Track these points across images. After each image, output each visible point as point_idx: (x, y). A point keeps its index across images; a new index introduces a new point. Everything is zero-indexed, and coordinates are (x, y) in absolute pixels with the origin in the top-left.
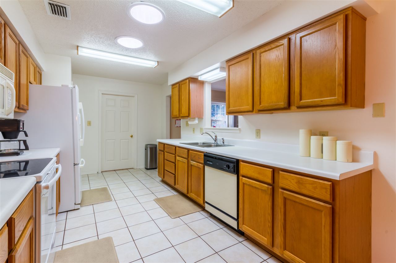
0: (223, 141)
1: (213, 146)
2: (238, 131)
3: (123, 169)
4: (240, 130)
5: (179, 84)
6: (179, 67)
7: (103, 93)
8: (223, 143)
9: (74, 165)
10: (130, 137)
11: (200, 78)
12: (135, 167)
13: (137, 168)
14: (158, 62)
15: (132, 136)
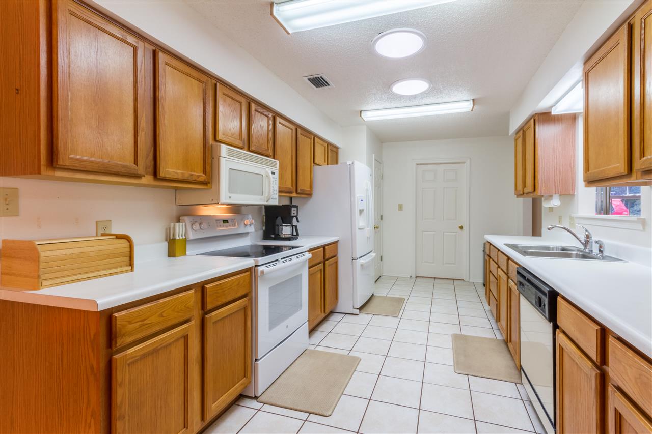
0: (601, 247)
1: (574, 256)
2: (640, 227)
3: (447, 279)
4: (644, 223)
5: (522, 130)
6: (519, 97)
7: (418, 163)
8: (601, 251)
9: (352, 259)
10: (459, 229)
11: (554, 112)
12: (467, 280)
13: (470, 281)
14: (473, 100)
15: (461, 228)
